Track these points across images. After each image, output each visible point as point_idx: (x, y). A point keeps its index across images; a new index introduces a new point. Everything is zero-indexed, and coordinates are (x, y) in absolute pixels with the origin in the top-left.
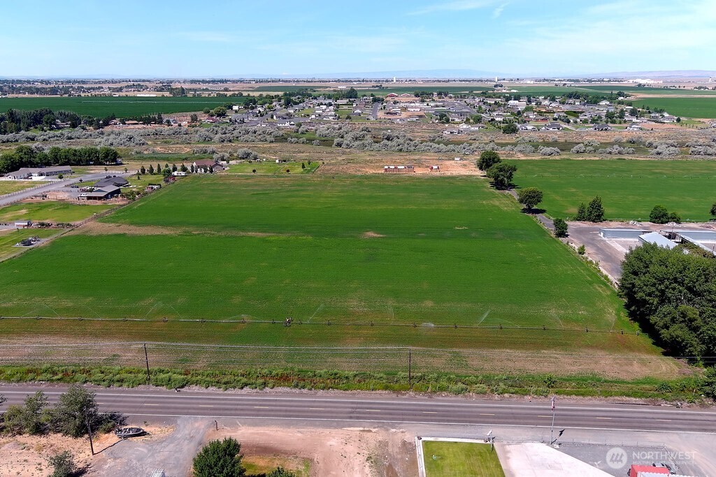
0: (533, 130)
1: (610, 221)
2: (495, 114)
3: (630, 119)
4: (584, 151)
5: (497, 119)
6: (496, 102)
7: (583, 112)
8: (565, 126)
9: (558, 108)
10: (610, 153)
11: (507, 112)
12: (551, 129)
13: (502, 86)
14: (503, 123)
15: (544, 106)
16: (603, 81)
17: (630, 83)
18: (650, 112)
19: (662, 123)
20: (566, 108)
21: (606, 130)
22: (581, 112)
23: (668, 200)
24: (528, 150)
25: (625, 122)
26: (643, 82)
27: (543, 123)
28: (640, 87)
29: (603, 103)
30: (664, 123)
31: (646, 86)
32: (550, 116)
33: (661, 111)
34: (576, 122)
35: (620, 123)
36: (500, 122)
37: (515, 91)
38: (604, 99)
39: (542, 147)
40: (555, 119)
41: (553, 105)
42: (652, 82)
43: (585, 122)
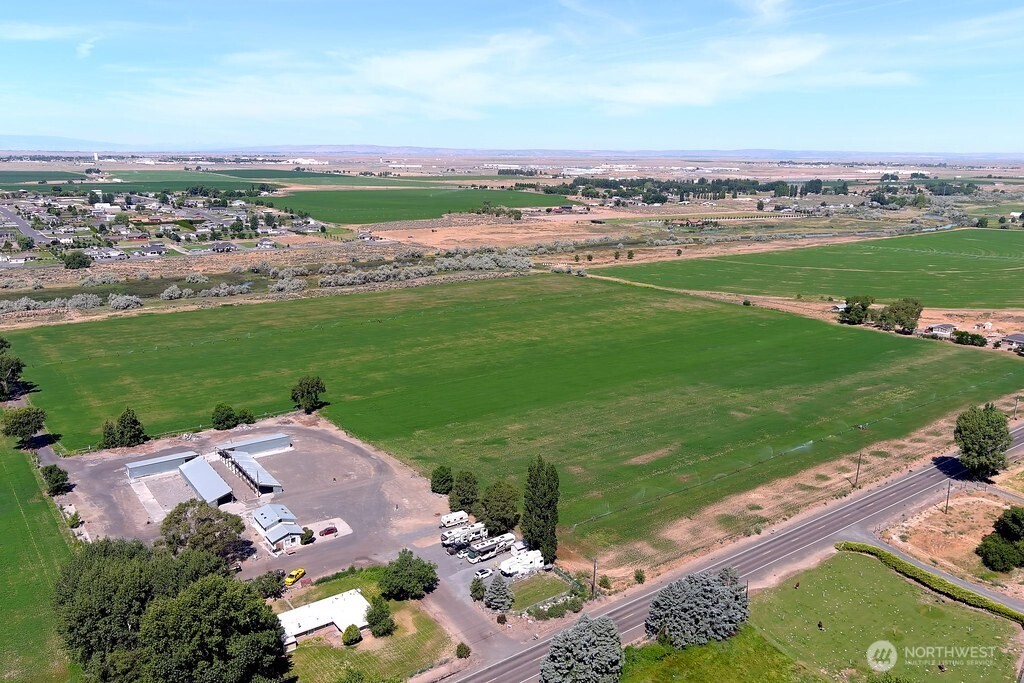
0: (120, 259)
1: (157, 438)
2: (63, 230)
3: (265, 230)
4: (180, 296)
5: (62, 241)
6: (70, 207)
7: (203, 221)
8: (172, 247)
9: (171, 214)
10: (217, 295)
11: (85, 226)
12: (149, 254)
13: (98, 171)
14: (73, 247)
15: (149, 213)
16: (255, 160)
17: (288, 165)
18: (293, 218)
19: (303, 234)
20: (182, 215)
21: (228, 250)
22: (201, 222)
23: (256, 379)
24: (91, 303)
25: (257, 235)
26: (304, 162)
27: (138, 244)
28: (299, 174)
29: (237, 203)
30: (306, 234)
31: (306, 171)
32: (152, 230)
33: (306, 215)
34: (188, 240)
35: (251, 237)
36: (66, 247)
37: (119, 181)
38: (240, 195)
39: (114, 296)
40: (160, 236)
41: (164, 209)
42: (316, 163)
43: (202, 238)
